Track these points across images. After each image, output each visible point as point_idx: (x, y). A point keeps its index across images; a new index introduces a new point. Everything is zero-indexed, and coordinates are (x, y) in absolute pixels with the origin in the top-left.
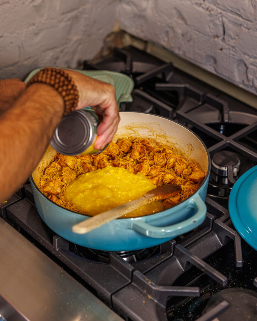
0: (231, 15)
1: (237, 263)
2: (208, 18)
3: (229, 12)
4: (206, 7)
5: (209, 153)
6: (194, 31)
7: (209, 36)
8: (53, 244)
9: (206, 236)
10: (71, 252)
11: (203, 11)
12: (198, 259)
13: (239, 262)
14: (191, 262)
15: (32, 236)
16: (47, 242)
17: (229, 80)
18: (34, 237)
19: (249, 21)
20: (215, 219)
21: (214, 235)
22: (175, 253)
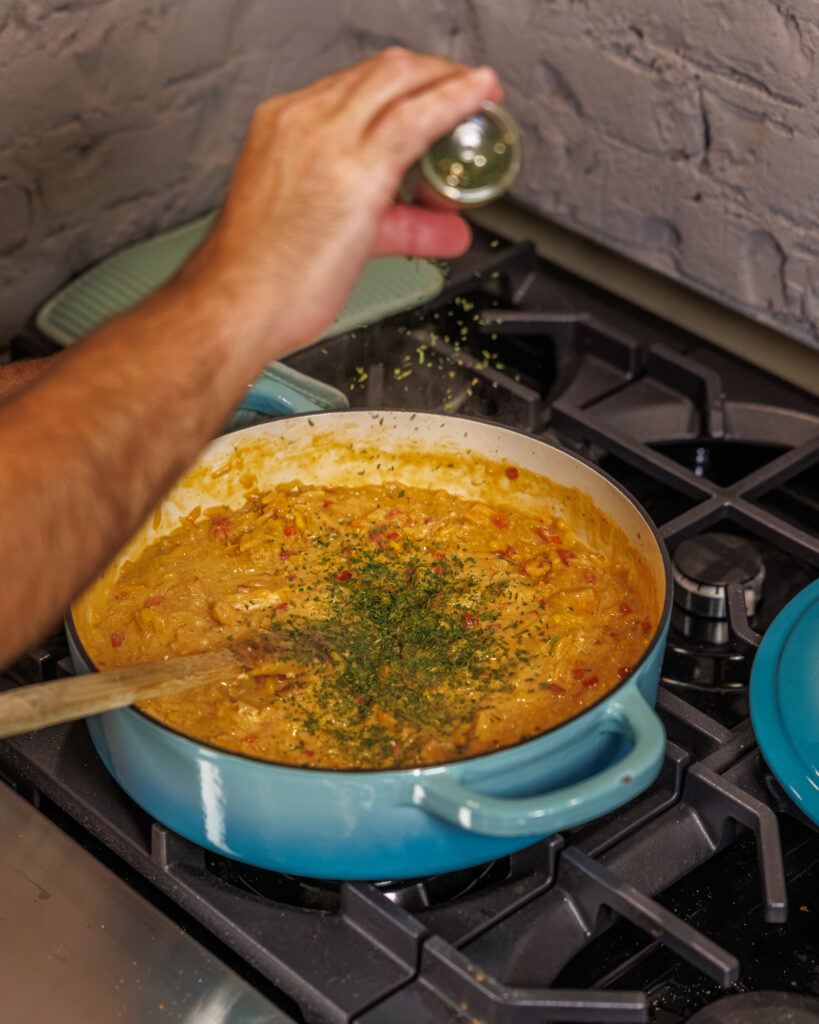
0: (733, 83)
1: (771, 908)
2: (656, 95)
3: (723, 74)
4: (647, 59)
5: (664, 544)
6: (607, 139)
7: (657, 153)
8: (153, 851)
9: (661, 818)
10: (214, 876)
11: (636, 70)
12: (641, 896)
13: (774, 905)
14: (614, 906)
15: (80, 821)
16: (133, 843)
17: (725, 300)
18: (87, 826)
19: (792, 101)
20: (692, 761)
21: (689, 815)
22: (561, 875)
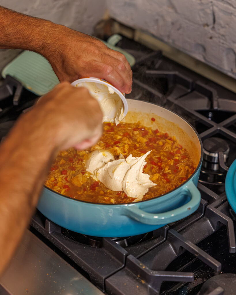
0: (222, 4)
1: (231, 248)
2: (199, 7)
5: (201, 139)
6: (184, 20)
7: (199, 25)
8: (46, 228)
9: (198, 221)
10: (64, 236)
12: (192, 244)
13: (232, 248)
14: (185, 247)
16: (40, 225)
17: (218, 69)
20: (208, 204)
21: (207, 220)
22: (168, 237)
